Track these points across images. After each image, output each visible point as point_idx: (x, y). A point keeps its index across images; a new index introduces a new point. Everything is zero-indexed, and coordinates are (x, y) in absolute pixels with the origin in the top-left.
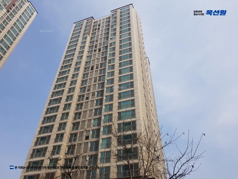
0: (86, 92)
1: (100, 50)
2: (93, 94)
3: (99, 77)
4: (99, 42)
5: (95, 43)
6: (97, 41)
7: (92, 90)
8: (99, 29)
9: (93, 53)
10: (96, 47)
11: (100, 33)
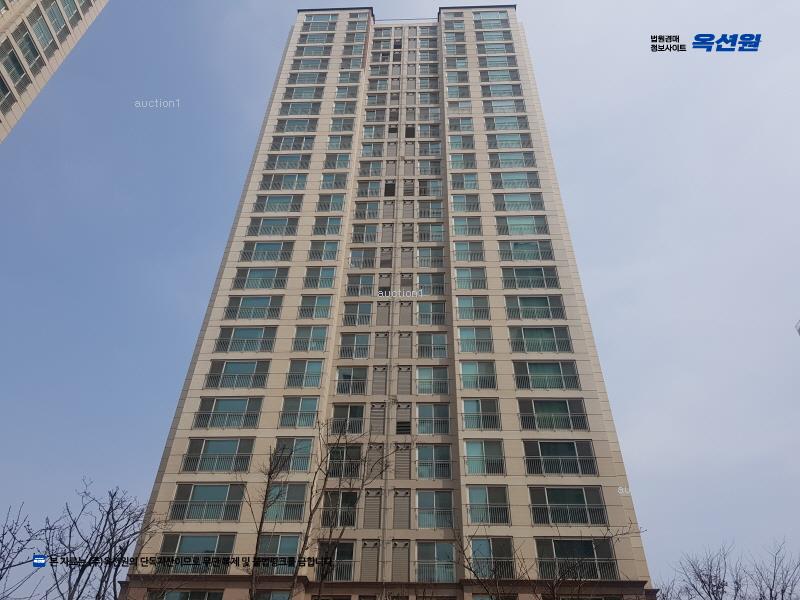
0: (378, 269)
1: (410, 132)
2: (407, 282)
3: (420, 224)
4: (404, 101)
5: (389, 105)
6: (396, 97)
7: (398, 266)
8: (397, 57)
9: (387, 137)
10: (394, 116)
11: (405, 72)
